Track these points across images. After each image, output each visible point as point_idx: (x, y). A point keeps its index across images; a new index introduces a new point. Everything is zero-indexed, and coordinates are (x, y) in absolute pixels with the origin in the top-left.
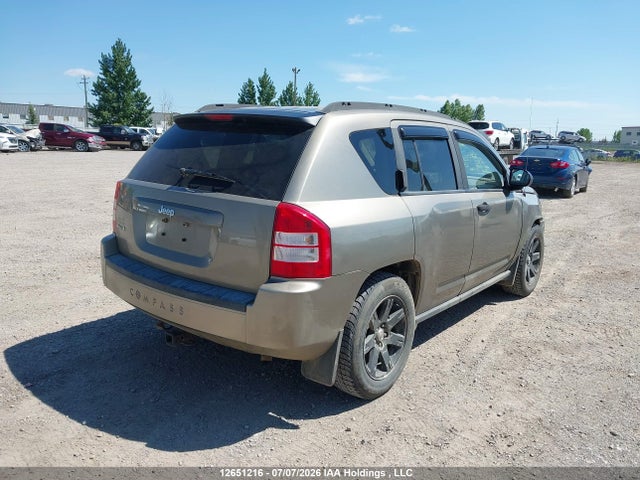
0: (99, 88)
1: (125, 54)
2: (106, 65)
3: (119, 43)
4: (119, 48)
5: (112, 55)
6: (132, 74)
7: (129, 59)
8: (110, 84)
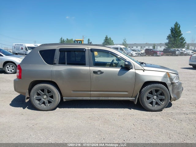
0: (169, 37)
1: (178, 26)
2: (172, 30)
3: (176, 23)
4: (176, 25)
5: (174, 27)
6: (180, 32)
7: (179, 27)
8: (172, 35)
